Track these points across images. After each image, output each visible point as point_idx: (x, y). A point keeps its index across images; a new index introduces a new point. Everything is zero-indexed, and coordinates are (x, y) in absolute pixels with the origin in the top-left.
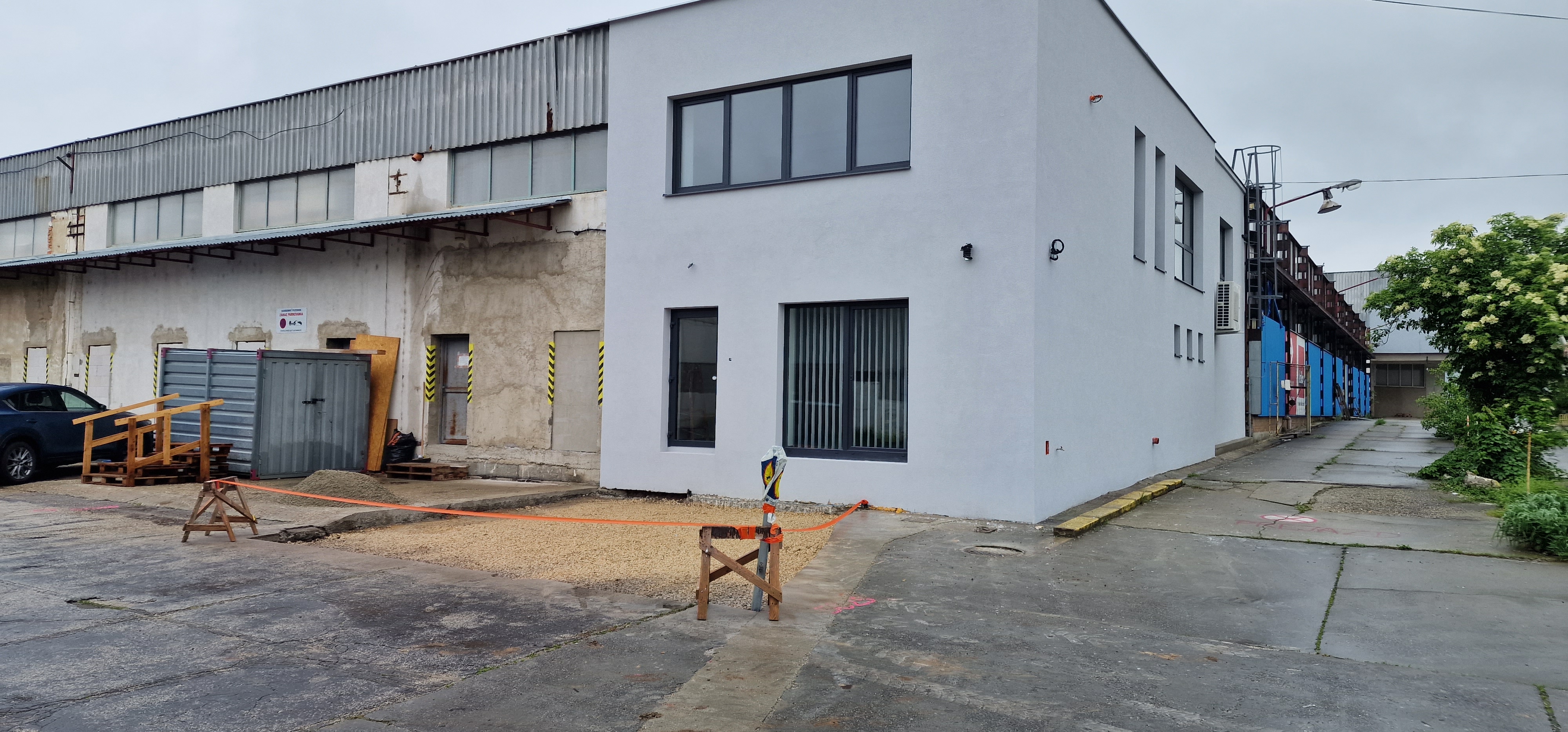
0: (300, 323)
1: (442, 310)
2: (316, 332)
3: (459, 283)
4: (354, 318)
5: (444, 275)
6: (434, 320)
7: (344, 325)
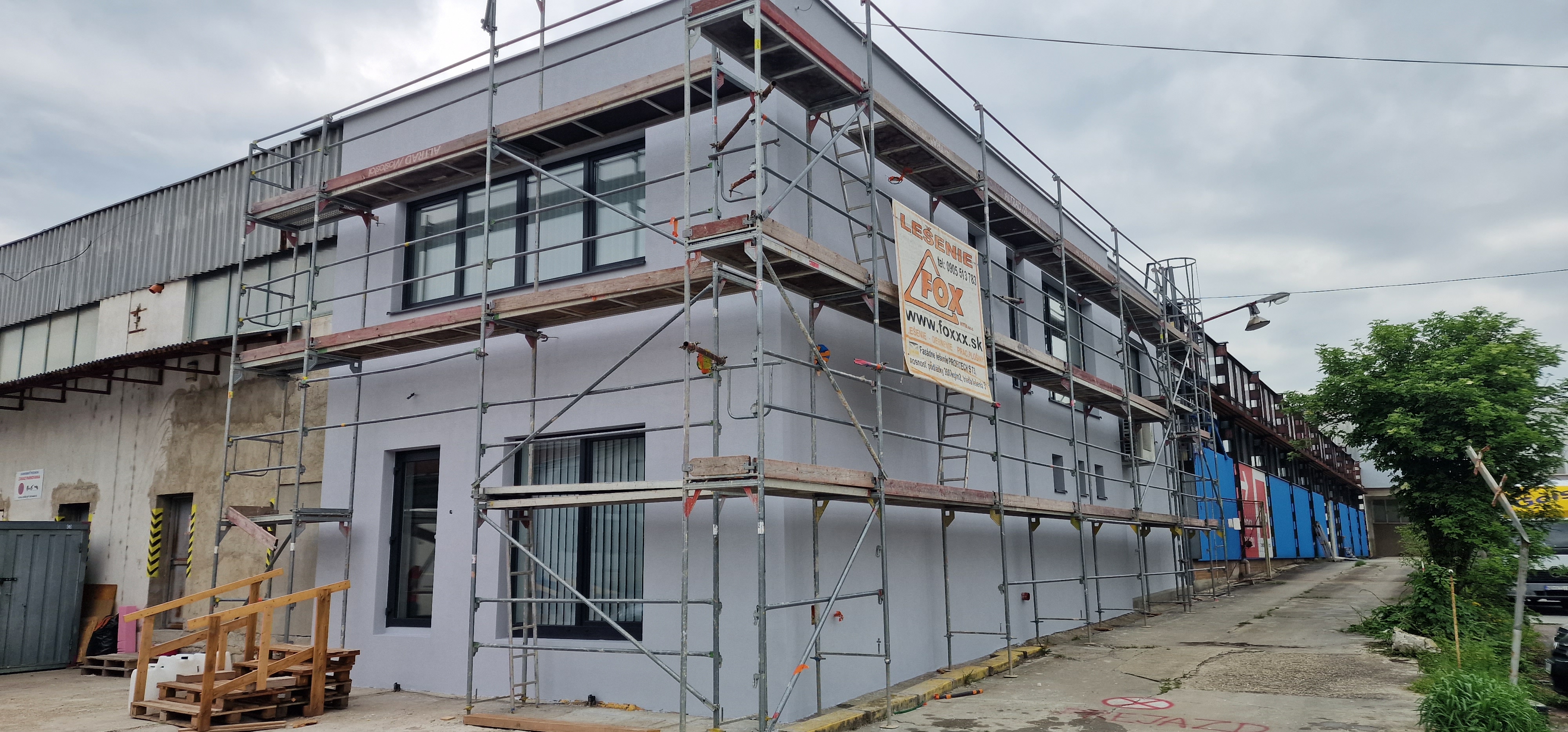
0: (36, 487)
1: (169, 465)
2: (50, 498)
3: (187, 433)
4: (86, 480)
5: (173, 424)
6: (161, 477)
7: (77, 488)
